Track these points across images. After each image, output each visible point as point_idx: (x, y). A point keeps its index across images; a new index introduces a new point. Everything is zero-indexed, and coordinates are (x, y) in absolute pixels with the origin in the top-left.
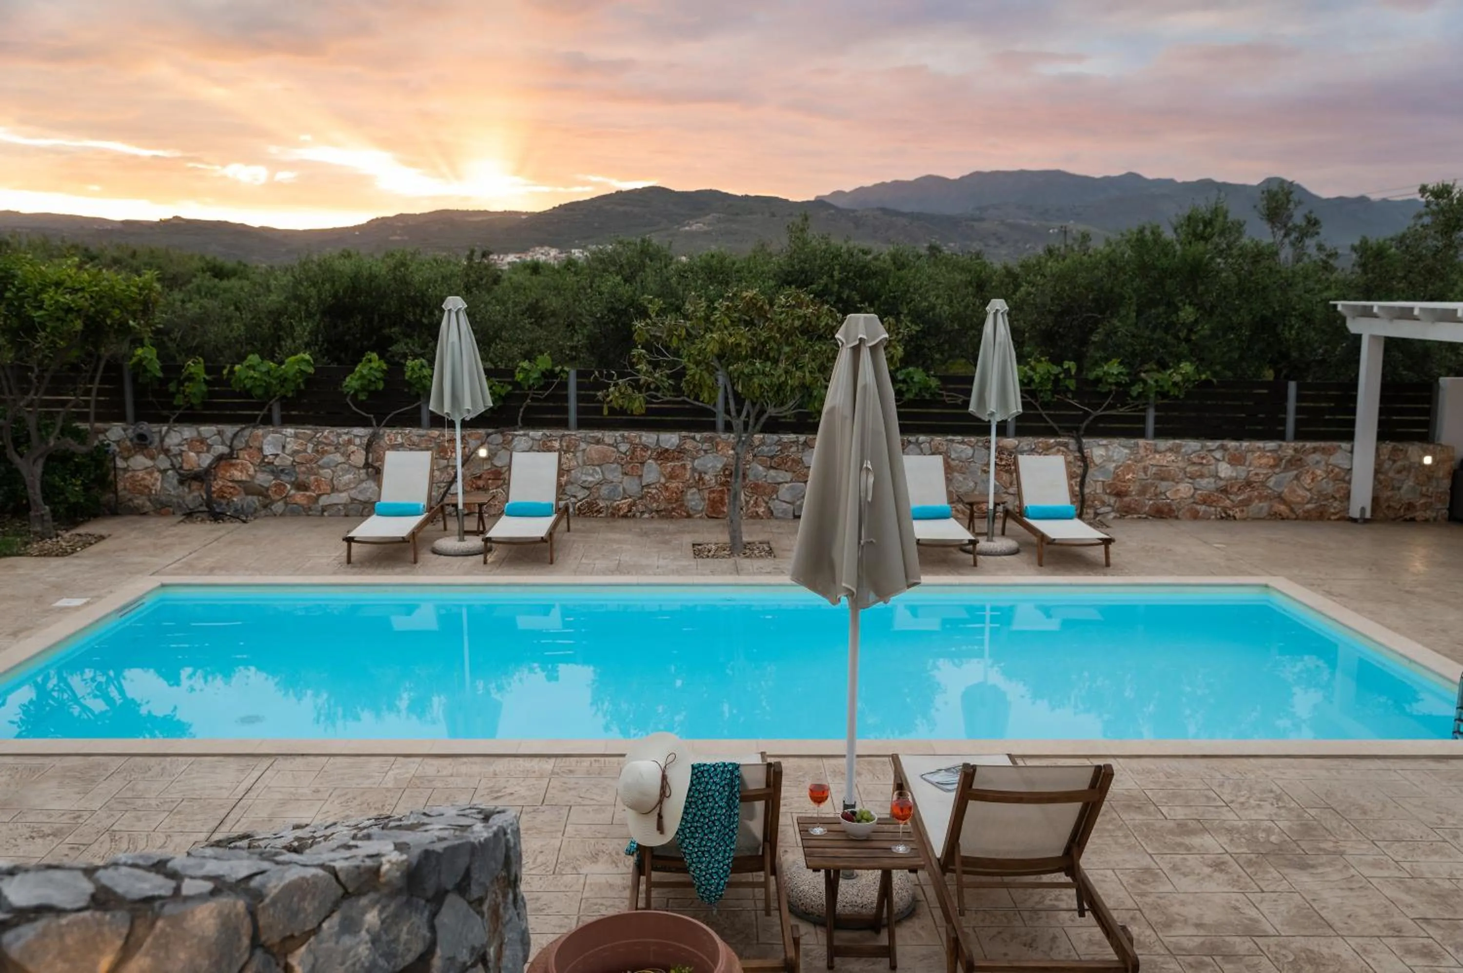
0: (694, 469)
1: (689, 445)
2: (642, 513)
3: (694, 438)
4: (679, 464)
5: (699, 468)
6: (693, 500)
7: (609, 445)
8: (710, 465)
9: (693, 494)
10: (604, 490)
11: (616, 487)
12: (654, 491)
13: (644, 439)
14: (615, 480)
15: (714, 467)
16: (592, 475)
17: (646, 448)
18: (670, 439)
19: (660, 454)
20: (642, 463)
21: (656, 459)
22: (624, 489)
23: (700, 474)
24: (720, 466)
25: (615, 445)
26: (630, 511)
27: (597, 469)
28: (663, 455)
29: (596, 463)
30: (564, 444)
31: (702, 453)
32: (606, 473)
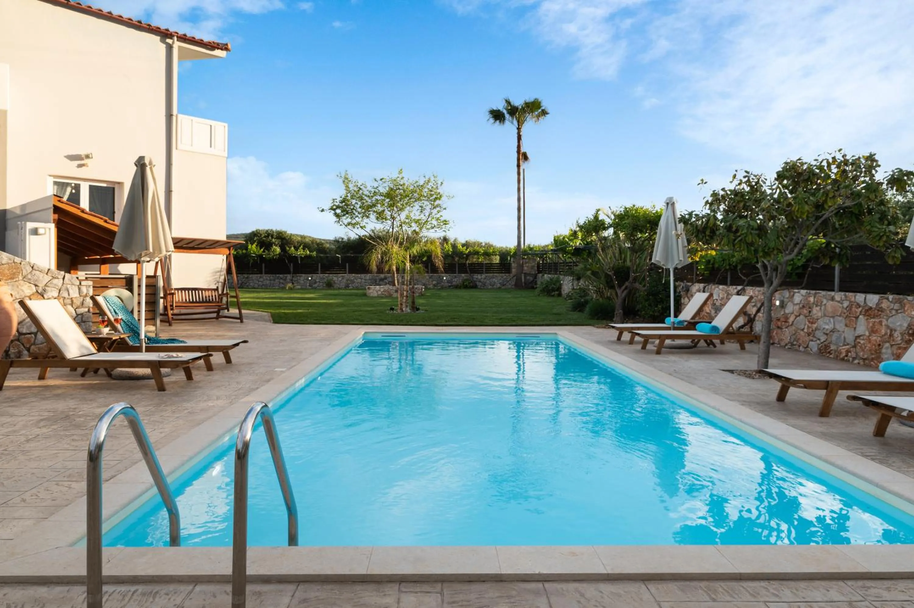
0: (888, 327)
1: (885, 305)
2: (854, 359)
3: (888, 299)
4: (877, 320)
5: (891, 325)
6: (886, 353)
7: (839, 302)
8: (898, 324)
9: (887, 348)
10: (834, 338)
11: (840, 335)
12: (862, 342)
13: (857, 297)
14: (841, 330)
15: (901, 325)
16: (828, 324)
17: (858, 305)
18: (873, 299)
19: (867, 311)
20: (857, 318)
21: (864, 315)
22: (845, 338)
23: (891, 330)
24: (905, 325)
25: (841, 302)
26: (847, 356)
27: (832, 320)
28: (868, 312)
29: (830, 315)
30: (816, 299)
31: (894, 312)
32: (836, 323)
